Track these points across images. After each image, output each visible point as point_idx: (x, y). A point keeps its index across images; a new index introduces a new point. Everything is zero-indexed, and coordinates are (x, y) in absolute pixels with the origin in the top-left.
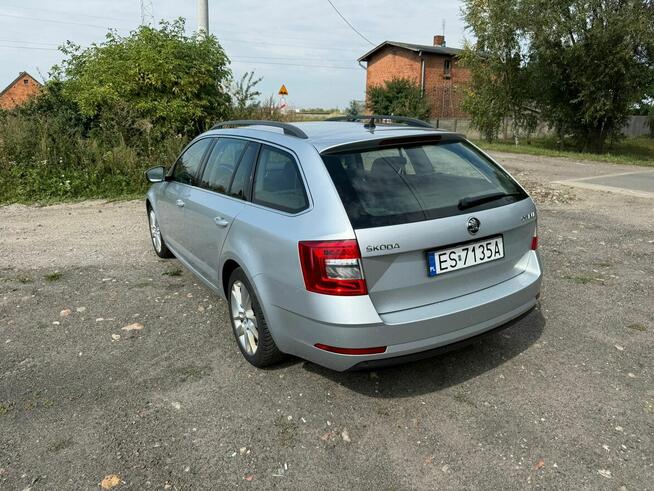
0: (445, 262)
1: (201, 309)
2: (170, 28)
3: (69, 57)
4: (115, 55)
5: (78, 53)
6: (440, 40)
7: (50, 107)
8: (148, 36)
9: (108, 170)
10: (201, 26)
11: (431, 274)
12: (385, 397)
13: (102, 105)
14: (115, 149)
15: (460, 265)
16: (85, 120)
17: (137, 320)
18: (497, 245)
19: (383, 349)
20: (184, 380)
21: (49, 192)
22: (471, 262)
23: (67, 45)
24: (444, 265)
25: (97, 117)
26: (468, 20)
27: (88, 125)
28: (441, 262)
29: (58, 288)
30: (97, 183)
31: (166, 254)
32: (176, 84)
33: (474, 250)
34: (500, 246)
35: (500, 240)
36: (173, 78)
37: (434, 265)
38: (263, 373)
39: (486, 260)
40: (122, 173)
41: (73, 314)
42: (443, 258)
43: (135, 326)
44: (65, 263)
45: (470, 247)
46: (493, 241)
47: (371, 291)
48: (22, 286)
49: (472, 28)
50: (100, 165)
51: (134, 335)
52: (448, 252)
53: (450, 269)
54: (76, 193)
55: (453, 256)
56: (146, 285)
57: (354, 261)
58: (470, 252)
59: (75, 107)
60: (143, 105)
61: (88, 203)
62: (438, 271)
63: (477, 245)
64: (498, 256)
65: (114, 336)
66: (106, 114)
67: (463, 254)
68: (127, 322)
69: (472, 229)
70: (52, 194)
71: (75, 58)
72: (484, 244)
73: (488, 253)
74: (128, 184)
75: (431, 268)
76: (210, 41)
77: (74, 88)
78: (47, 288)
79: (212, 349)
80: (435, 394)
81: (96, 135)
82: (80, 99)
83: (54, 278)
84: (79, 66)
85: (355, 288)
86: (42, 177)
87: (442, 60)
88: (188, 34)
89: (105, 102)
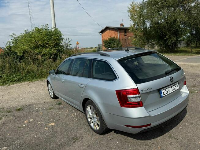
0: (165, 92)
1: (73, 115)
2: (44, 27)
3: (13, 38)
4: (27, 37)
5: (16, 37)
6: (122, 25)
7: (8, 54)
8: (38, 30)
9: (29, 72)
10: (53, 25)
11: (161, 97)
13: (25, 52)
14: (30, 65)
15: (169, 93)
16: (19, 57)
17: (52, 122)
19: (150, 125)
20: (75, 142)
21: (10, 81)
22: (171, 91)
23: (12, 35)
24: (164, 93)
25: (23, 56)
26: (131, 18)
27: (21, 58)
28: (163, 92)
29: (21, 113)
30: (25, 77)
31: (55, 97)
32: (47, 44)
33: (171, 87)
34: (178, 85)
35: (177, 83)
36: (46, 42)
37: (162, 94)
38: (101, 136)
39: (175, 90)
40: (33, 73)
41: (29, 122)
43: (53, 124)
44: (21, 104)
45: (170, 86)
46: (176, 84)
47: (144, 105)
48: (9, 114)
49: (132, 20)
50: (26, 71)
51: (52, 127)
52: (165, 89)
53: (166, 94)
54: (19, 81)
55: (166, 90)
56: (51, 109)
57: (137, 95)
59: (16, 53)
60: (37, 51)
61: (23, 83)
62: (163, 96)
63: (172, 86)
64: (178, 88)
65: (46, 128)
66: (26, 55)
67: (169, 89)
68: (49, 123)
69: (172, 80)
70: (11, 81)
71: (15, 38)
72: (174, 85)
73: (175, 88)
74: (35, 76)
76: (56, 30)
77: (15, 48)
78: (17, 114)
79: (81, 129)
80: (162, 136)
81: (24, 61)
82: (18, 51)
83: (19, 110)
84: (16, 40)
85: (138, 105)
86: (7, 76)
87: (124, 31)
88: (50, 28)
89: (26, 51)
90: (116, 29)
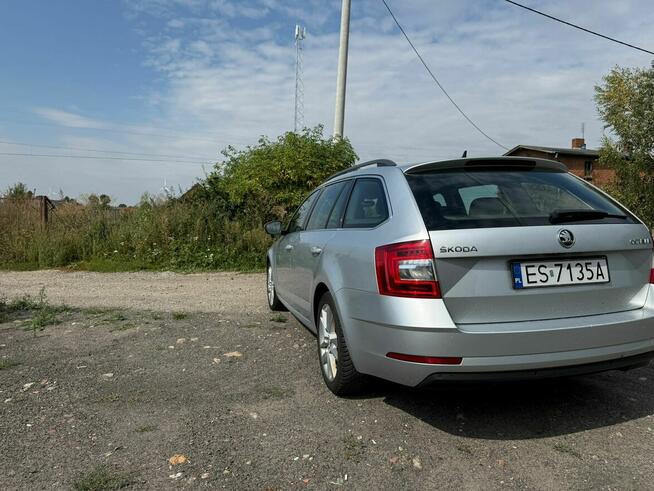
0: (534, 275)
1: (296, 346)
2: (311, 133)
3: (228, 159)
4: (264, 157)
5: (236, 156)
6: (579, 142)
7: (208, 197)
8: (292, 139)
9: (246, 248)
10: (336, 132)
11: (517, 286)
12: (469, 436)
13: (250, 194)
14: (254, 230)
15: (552, 281)
16: (233, 208)
17: (238, 349)
18: (599, 266)
19: (458, 360)
20: (266, 398)
21: (195, 264)
22: (565, 279)
23: (228, 149)
24: (531, 279)
25: (243, 204)
26: (607, 119)
27: (234, 211)
28: (528, 275)
29: (182, 323)
30: (235, 258)
31: (278, 306)
32: (311, 178)
33: (569, 267)
34: (604, 269)
35: (602, 262)
36: (308, 172)
37: (520, 277)
38: (342, 401)
39: (585, 281)
40: (256, 250)
41: (187, 342)
42: (531, 270)
43: (236, 354)
44: (190, 310)
45: (565, 264)
46: (595, 262)
47: (446, 296)
48: (154, 321)
49: (613, 127)
50: (239, 243)
51: (233, 360)
52: (538, 264)
53: (540, 284)
54: (216, 266)
55: (543, 270)
56: (254, 326)
57: (426, 262)
58: (564, 269)
59: (226, 197)
60: (281, 195)
61: (224, 273)
62: (525, 284)
63: (573, 263)
64: (601, 279)
65: (215, 360)
66: (249, 201)
67: (556, 270)
68: (229, 350)
69: (566, 243)
70: (198, 265)
71: (233, 160)
72: (583, 262)
73: (588, 274)
74: (260, 260)
75: (517, 280)
76: (343, 142)
77: (228, 181)
78: (173, 324)
79: (298, 378)
81: (240, 218)
82: (231, 191)
83: (179, 317)
84: (235, 165)
85: (428, 290)
86: (192, 251)
87: (583, 162)
88: (326, 138)
89: (251, 192)
90: (554, 155)
